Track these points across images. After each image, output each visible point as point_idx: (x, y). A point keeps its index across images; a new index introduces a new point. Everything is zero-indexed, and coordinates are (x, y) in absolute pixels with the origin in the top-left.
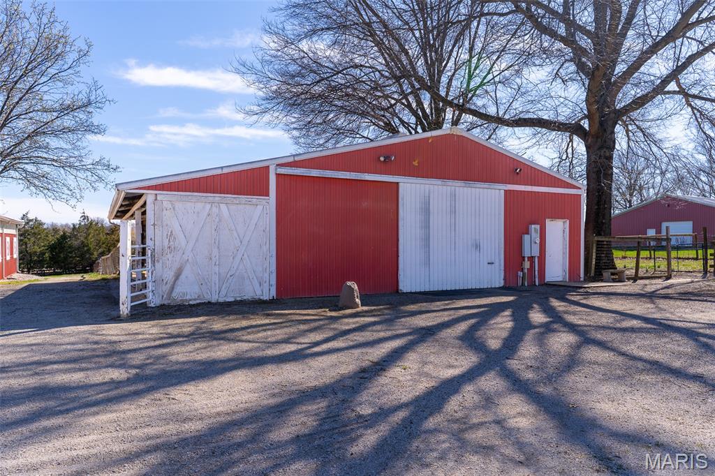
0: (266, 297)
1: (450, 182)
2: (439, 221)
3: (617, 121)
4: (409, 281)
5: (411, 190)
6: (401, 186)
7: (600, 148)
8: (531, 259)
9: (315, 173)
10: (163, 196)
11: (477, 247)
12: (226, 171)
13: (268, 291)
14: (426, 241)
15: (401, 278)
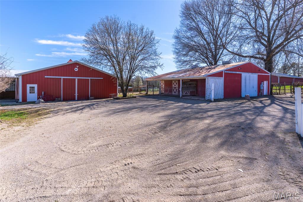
0: (222, 98)
1: (249, 73)
2: (248, 81)
3: (267, 58)
4: (243, 96)
5: (244, 75)
6: (242, 74)
7: (269, 64)
8: (262, 90)
9: (230, 72)
10: (209, 78)
11: (253, 87)
12: (218, 72)
13: (222, 97)
14: (246, 86)
15: (242, 94)
